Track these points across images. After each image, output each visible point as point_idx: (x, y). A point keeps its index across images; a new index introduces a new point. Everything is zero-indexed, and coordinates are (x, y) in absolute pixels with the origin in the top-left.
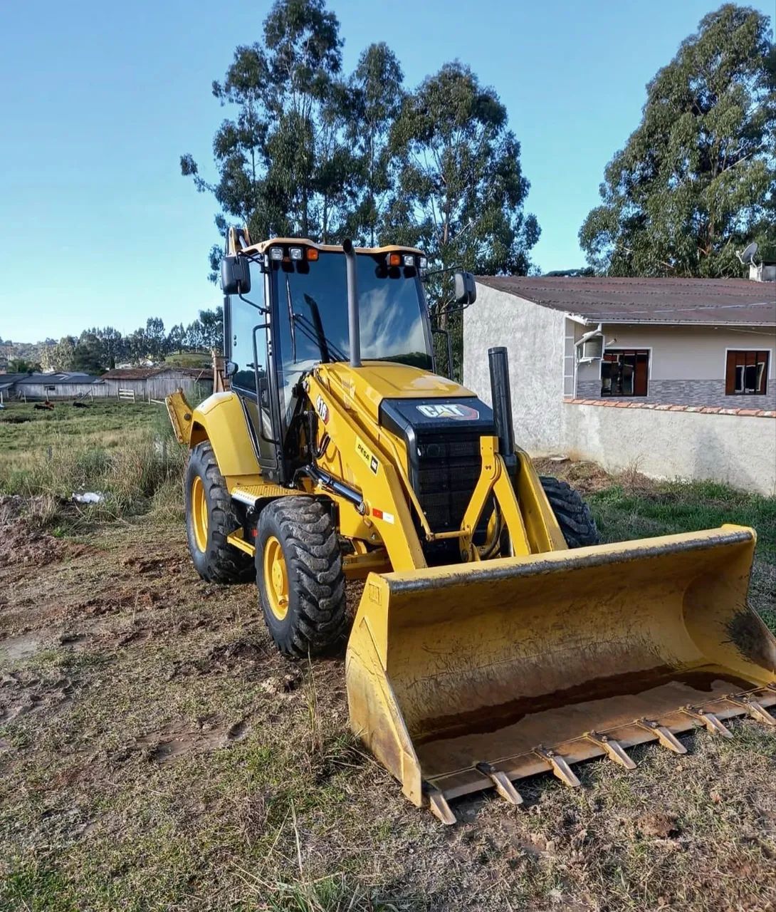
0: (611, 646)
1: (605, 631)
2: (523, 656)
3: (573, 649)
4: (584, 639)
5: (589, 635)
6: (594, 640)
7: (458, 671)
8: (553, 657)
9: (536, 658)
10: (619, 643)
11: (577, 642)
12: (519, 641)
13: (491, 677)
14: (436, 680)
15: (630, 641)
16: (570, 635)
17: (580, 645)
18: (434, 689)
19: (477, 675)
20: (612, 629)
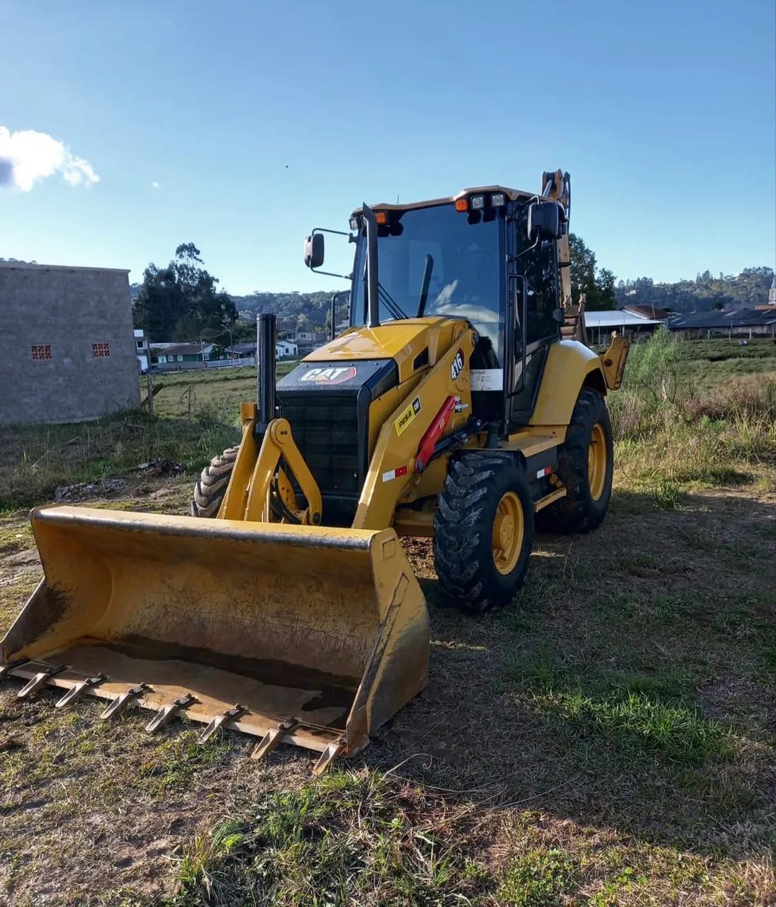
0: (326, 638)
1: (326, 621)
2: (239, 616)
3: (286, 626)
4: (301, 621)
5: (307, 619)
6: (311, 625)
7: (185, 608)
8: (263, 627)
9: (249, 622)
10: (337, 638)
11: (293, 621)
12: (239, 601)
13: (205, 623)
14: (167, 609)
15: (350, 641)
16: (287, 612)
17: (294, 625)
18: (161, 616)
19: (197, 618)
20: (334, 621)
